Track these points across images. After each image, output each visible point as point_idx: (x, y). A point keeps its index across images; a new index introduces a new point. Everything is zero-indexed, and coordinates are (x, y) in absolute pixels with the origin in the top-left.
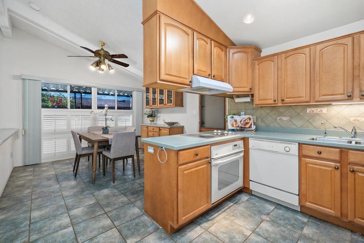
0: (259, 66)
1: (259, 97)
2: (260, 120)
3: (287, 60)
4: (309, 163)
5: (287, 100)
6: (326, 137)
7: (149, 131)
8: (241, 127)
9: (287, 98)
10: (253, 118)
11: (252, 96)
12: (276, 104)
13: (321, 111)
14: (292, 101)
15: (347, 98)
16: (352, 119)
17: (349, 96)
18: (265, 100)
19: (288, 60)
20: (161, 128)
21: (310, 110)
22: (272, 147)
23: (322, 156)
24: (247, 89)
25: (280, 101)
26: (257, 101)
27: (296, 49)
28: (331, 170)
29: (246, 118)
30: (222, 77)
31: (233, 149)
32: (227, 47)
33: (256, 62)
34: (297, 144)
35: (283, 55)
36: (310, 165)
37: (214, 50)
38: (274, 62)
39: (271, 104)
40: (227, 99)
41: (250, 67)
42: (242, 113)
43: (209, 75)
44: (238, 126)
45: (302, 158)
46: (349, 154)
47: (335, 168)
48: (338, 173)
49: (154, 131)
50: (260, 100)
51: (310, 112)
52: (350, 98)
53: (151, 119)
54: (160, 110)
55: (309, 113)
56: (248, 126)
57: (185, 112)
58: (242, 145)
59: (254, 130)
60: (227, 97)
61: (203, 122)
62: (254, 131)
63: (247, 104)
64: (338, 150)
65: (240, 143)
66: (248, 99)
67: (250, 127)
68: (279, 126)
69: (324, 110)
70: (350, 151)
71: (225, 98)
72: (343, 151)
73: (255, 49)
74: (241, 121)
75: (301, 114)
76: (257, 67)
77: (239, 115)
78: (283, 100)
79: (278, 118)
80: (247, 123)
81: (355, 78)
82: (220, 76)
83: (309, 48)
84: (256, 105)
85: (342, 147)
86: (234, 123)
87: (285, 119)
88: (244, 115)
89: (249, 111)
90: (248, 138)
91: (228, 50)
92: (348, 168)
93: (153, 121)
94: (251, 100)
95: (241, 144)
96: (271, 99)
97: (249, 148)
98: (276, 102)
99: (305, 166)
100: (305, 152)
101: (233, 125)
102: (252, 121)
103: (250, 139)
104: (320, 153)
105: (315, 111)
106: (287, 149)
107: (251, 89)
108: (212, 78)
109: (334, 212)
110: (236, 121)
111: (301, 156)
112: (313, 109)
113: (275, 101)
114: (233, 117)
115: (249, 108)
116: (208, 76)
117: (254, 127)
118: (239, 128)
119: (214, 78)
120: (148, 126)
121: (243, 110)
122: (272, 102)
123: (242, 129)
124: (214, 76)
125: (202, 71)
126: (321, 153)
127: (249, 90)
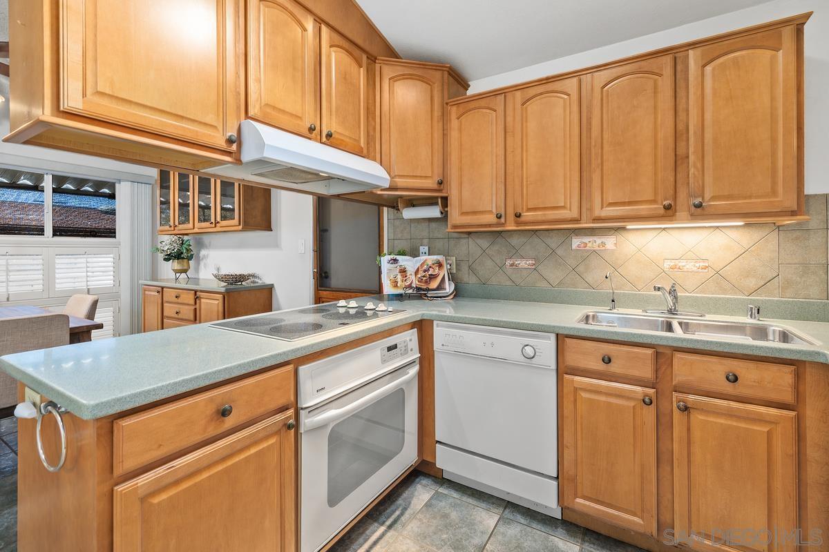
0: (461, 122)
1: (461, 205)
2: (465, 268)
3: (526, 108)
4: (581, 389)
5: (528, 216)
6: (615, 311)
7: (167, 302)
8: (418, 289)
9: (529, 210)
10: (450, 262)
11: (445, 201)
12: (503, 225)
13: (603, 244)
14: (540, 218)
15: (662, 211)
16: (667, 265)
17: (668, 208)
18: (475, 213)
19: (529, 108)
20: (202, 291)
21: (578, 243)
22: (492, 344)
23: (614, 368)
24: (431, 183)
25: (511, 217)
26: (455, 217)
27: (547, 78)
28: (634, 407)
29: (430, 263)
30: (359, 141)
31: (384, 361)
32: (376, 59)
33: (454, 108)
34: (553, 337)
35: (518, 94)
36: (585, 395)
37: (329, 56)
38: (495, 111)
39: (490, 226)
40: (385, 209)
41: (438, 122)
42: (424, 249)
43: (311, 129)
44: (410, 287)
45: (566, 376)
46: (675, 361)
47: (644, 401)
48: (649, 414)
49: (179, 300)
50: (463, 214)
51: (579, 246)
52: (670, 212)
53: (175, 264)
54: (206, 239)
55: (577, 250)
56: (434, 284)
57: (276, 245)
58: (414, 344)
59: (451, 294)
60: (386, 206)
61: (326, 273)
62: (452, 297)
63: (433, 225)
64: (649, 352)
65: (408, 339)
66: (435, 212)
67: (440, 287)
68: (509, 283)
69: (610, 242)
70: (678, 355)
71: (381, 208)
72: (662, 355)
73: (450, 74)
74: (416, 273)
75: (560, 252)
76: (455, 123)
77: (414, 253)
78: (518, 216)
79: (508, 262)
80: (433, 277)
81: (678, 163)
82: (350, 138)
83: (577, 78)
84: (455, 227)
85: (661, 343)
86: (399, 277)
87: (523, 264)
88: (427, 253)
89: (439, 244)
90: (432, 321)
91: (378, 66)
92: (674, 399)
93: (185, 271)
94: (442, 213)
95: (411, 340)
96: (491, 212)
97: (435, 349)
98: (503, 220)
99: (572, 399)
100: (572, 359)
101: (395, 285)
102: (444, 272)
103: (435, 323)
104: (607, 360)
105: (589, 245)
106: (529, 351)
107: (440, 183)
108: (324, 139)
109: (642, 522)
110: (403, 271)
111: (563, 370)
112: (586, 240)
113: (499, 217)
114: (395, 261)
115: (439, 236)
116: (306, 132)
117: (449, 288)
118: (411, 291)
119: (330, 139)
120: (163, 288)
121: (426, 241)
122: (491, 219)
123: (420, 294)
124: (329, 135)
125: (283, 112)
126: (610, 361)
127: (435, 186)
